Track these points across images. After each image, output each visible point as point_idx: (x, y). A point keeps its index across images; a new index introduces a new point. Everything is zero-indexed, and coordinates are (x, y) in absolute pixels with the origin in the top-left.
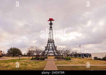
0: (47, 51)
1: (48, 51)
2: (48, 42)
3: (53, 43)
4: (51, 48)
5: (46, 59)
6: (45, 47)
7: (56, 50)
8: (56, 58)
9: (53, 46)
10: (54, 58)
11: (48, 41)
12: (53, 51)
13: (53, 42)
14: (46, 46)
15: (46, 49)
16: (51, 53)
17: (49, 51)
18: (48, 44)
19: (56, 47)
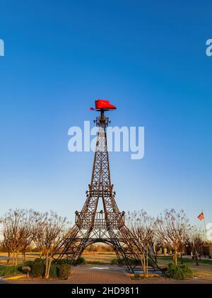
0: (85, 231)
1: (89, 232)
2: (90, 191)
3: (111, 195)
4: (100, 217)
5: (78, 267)
6: (77, 213)
7: (121, 226)
8: (120, 262)
9: (110, 209)
10: (113, 263)
11: (90, 187)
12: (107, 233)
13: (111, 192)
14: (79, 211)
15: (79, 225)
16: (99, 240)
17: (92, 233)
18: (88, 202)
19: (123, 215)
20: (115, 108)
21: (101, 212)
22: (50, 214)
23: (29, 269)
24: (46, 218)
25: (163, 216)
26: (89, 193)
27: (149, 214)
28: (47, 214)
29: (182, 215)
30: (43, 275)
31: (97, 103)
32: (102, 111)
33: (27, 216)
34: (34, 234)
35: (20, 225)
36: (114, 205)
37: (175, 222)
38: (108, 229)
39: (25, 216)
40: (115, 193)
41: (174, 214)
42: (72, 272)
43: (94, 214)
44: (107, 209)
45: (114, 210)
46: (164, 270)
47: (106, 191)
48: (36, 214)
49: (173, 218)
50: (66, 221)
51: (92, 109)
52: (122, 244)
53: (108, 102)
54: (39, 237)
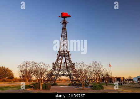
1: (59, 72)
2: (59, 54)
3: (68, 56)
4: (64, 65)
5: (54, 87)
6: (53, 63)
7: (73, 69)
8: (72, 85)
9: (68, 62)
11: (59, 52)
12: (67, 72)
13: (68, 54)
15: (54, 68)
16: (63, 75)
18: (58, 58)
19: (74, 64)
20: (70, 16)
21: (64, 63)
22: (41, 63)
23: (33, 86)
24: (40, 65)
25: (92, 64)
26: (58, 55)
27: (85, 63)
28: (40, 63)
29: (100, 64)
30: (39, 89)
31: (62, 14)
32: (64, 18)
33: (32, 64)
34: (35, 72)
35: (29, 68)
36: (70, 60)
37: (97, 67)
38: (67, 70)
39: (30, 64)
40: (70, 55)
41: (96, 63)
42: (52, 88)
43: (61, 64)
44: (67, 62)
45: (70, 62)
46: (91, 87)
47: (66, 54)
48: (35, 63)
49: (96, 65)
50: (49, 66)
51: (60, 17)
52: (73, 77)
53: (67, 14)
54: (37, 73)
